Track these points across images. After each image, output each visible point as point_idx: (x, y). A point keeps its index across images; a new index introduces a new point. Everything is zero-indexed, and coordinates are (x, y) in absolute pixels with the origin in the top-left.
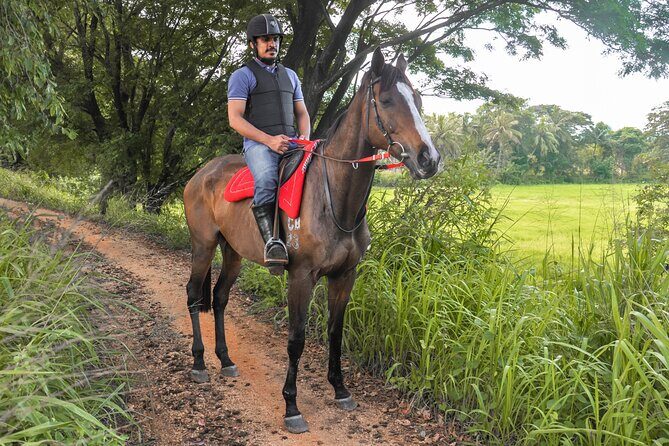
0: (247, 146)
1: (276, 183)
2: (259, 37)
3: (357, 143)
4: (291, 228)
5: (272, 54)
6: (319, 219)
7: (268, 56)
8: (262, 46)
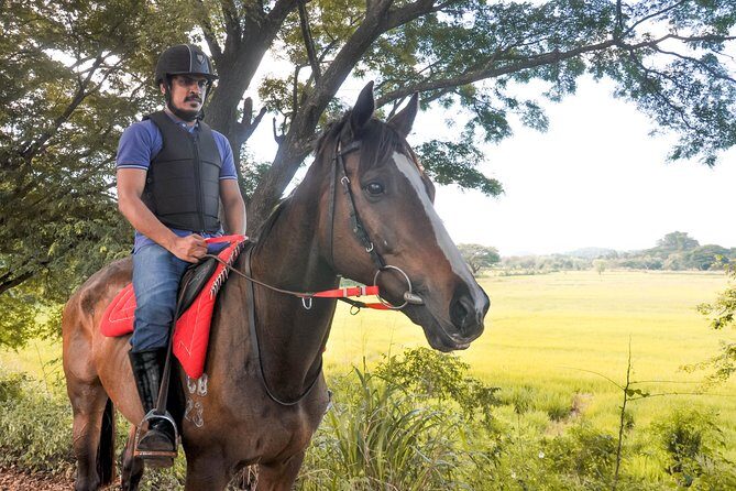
0: (139, 243)
1: (172, 313)
2: (175, 76)
3: (306, 261)
4: (192, 390)
5: (194, 106)
6: (238, 382)
7: (187, 107)
8: (179, 93)
